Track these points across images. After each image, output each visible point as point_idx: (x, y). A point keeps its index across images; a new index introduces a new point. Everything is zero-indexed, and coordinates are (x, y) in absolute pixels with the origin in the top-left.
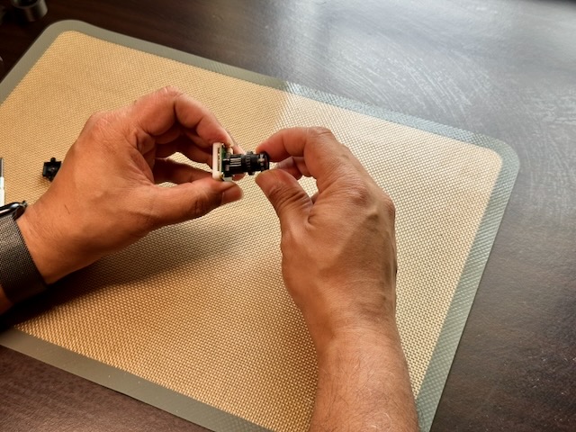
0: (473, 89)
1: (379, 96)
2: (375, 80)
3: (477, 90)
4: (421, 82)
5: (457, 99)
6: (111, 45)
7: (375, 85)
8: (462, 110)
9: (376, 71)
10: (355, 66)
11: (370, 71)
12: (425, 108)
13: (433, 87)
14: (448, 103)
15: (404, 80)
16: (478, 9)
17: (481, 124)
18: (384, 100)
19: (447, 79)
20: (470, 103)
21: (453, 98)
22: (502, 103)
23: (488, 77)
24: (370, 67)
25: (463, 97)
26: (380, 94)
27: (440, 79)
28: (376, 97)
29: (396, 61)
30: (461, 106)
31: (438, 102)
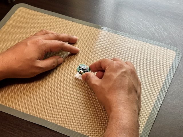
0: (169, 30)
1: (135, 32)
2: (134, 26)
3: (170, 30)
4: (150, 27)
5: (162, 33)
6: (37, 12)
7: (134, 28)
8: (164, 37)
9: (134, 23)
10: (127, 21)
11: (132, 23)
12: (151, 36)
13: (154, 29)
14: (160, 34)
15: (144, 26)
16: (172, 2)
17: (171, 42)
18: (137, 33)
19: (160, 26)
20: (167, 35)
21: (161, 33)
22: (179, 35)
23: (174, 26)
24: (133, 22)
25: (165, 33)
26: (136, 31)
27: (157, 26)
28: (134, 32)
29: (141, 19)
30: (164, 36)
31: (156, 34)
